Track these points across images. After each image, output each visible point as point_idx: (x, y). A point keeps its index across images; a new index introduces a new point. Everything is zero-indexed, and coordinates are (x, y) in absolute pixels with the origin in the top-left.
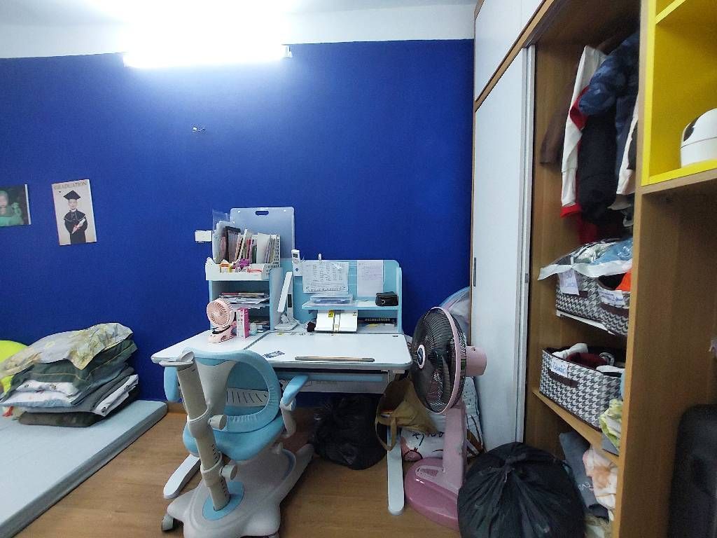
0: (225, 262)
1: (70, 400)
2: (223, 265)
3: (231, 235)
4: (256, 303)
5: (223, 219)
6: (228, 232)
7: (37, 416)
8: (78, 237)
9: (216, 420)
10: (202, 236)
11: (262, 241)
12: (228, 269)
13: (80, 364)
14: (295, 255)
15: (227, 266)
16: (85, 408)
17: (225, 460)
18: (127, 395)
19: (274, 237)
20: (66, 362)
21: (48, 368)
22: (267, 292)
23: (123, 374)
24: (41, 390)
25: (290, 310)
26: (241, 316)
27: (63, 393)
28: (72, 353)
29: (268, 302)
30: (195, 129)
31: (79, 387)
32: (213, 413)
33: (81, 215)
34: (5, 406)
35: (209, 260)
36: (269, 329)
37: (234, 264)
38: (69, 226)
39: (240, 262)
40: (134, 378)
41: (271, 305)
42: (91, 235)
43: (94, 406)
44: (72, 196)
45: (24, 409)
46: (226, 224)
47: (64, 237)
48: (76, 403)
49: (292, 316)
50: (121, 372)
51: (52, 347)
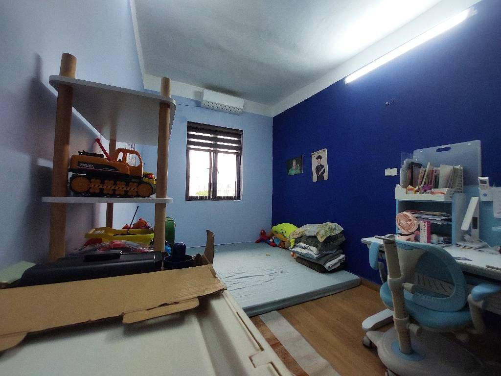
0: (410, 187)
1: (316, 256)
2: (409, 190)
3: (415, 169)
4: (438, 219)
5: (409, 158)
6: (412, 166)
7: (303, 260)
8: (321, 177)
9: (408, 285)
10: (390, 172)
11: (444, 171)
12: (413, 192)
13: (321, 239)
14: (483, 182)
15: (412, 190)
16: (321, 262)
17: (412, 320)
18: (339, 264)
19: (458, 167)
20: (315, 237)
21: (308, 238)
22: (449, 211)
23: (337, 252)
24: (304, 248)
25: (476, 232)
26: (424, 227)
27: (312, 252)
28: (318, 233)
29: (450, 220)
30: (387, 103)
31: (320, 251)
32: (406, 280)
33: (322, 166)
34: (292, 251)
35: (398, 186)
36: (450, 243)
37: (419, 188)
38: (317, 172)
39: (423, 187)
40: (343, 256)
41: (454, 223)
42: (326, 176)
43: (325, 263)
44: (319, 157)
45: (298, 255)
46: (410, 160)
47: (315, 178)
48: (318, 259)
49: (478, 237)
50: (337, 250)
51: (310, 229)
